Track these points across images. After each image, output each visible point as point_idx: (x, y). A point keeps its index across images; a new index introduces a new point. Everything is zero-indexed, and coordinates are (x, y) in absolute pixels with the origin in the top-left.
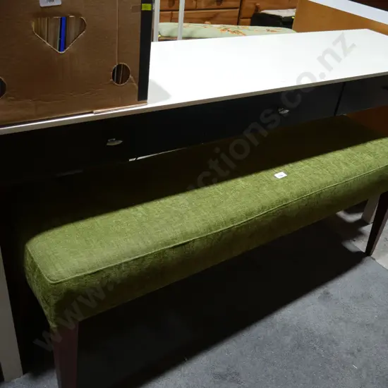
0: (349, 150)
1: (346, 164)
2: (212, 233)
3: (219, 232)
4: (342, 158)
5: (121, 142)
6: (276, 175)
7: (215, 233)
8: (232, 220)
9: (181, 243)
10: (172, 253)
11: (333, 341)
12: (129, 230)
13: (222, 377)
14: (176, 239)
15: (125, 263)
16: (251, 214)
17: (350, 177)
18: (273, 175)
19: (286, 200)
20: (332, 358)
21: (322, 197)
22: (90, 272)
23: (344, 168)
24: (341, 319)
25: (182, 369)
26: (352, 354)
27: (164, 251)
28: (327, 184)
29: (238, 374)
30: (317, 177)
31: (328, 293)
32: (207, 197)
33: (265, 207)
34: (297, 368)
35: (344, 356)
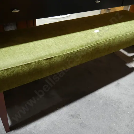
0: (128, 22)
1: (126, 27)
2: (64, 54)
3: (67, 54)
4: (125, 25)
5: (19, 11)
6: (95, 31)
7: (65, 54)
8: (73, 49)
9: (48, 58)
10: (44, 62)
11: (120, 102)
12: (24, 51)
13: (72, 116)
14: (46, 56)
15: (21, 66)
16: (82, 46)
17: (128, 32)
18: (93, 31)
19: (99, 41)
20: (119, 109)
21: (115, 40)
22: (4, 69)
23: (125, 29)
24: (124, 93)
25: (56, 113)
26: (128, 107)
27: (40, 61)
28: (118, 35)
29: (79, 115)
30: (113, 32)
31: (119, 83)
32: (63, 39)
33: (89, 44)
34: (104, 113)
35: (125, 108)
